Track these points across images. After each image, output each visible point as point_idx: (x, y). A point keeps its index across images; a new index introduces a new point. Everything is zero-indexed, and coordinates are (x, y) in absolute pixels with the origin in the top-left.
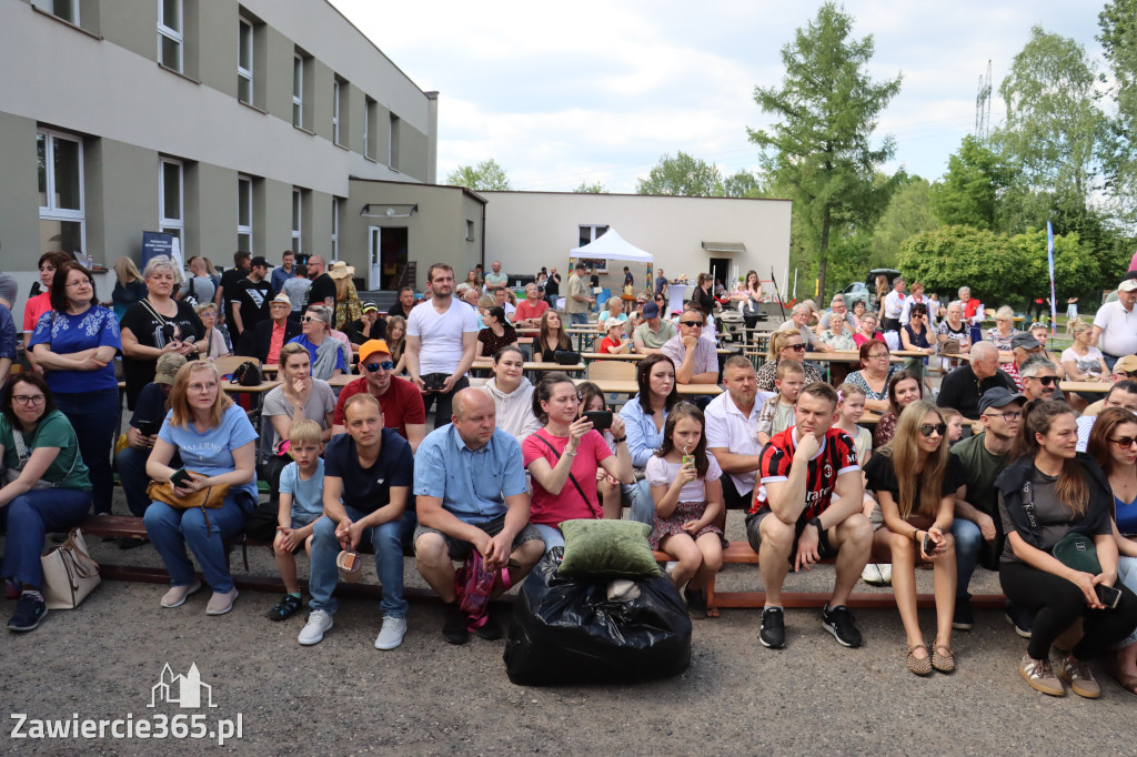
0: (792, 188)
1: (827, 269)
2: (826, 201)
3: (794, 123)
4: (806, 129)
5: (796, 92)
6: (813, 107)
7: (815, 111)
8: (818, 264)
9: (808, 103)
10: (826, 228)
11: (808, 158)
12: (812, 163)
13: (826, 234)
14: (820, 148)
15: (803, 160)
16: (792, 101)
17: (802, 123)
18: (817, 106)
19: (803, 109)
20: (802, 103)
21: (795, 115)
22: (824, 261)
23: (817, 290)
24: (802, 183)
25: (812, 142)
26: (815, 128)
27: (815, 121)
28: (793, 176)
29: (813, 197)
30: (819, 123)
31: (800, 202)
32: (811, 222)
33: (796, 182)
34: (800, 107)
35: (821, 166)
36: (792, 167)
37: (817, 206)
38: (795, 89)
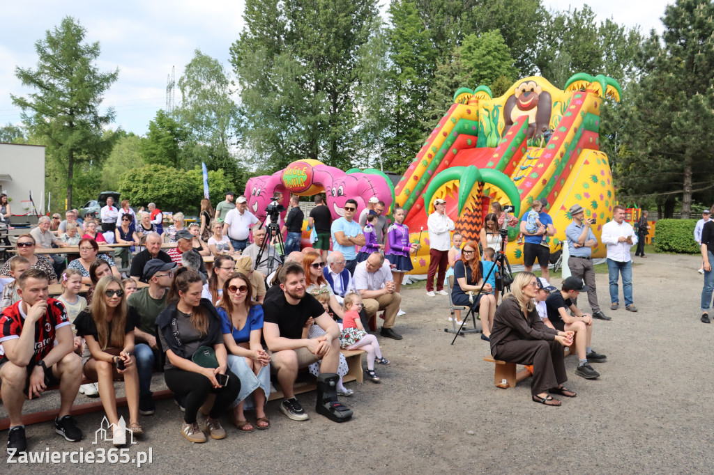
0: (45, 138)
1: (73, 192)
2: (70, 147)
3: (46, 94)
4: (55, 99)
5: (47, 73)
6: (60, 85)
7: (61, 88)
8: (66, 189)
9: (56, 82)
10: (71, 165)
11: (57, 118)
12: (60, 121)
13: (71, 169)
14: (65, 112)
15: (54, 119)
16: (44, 79)
17: (51, 95)
18: (62, 84)
19: (53, 85)
20: (51, 81)
21: (47, 89)
22: (70, 187)
23: (66, 206)
24: (53, 134)
25: (59, 108)
26: (61, 99)
27: (61, 94)
28: (47, 129)
29: (61, 145)
30: (64, 95)
31: (52, 147)
32: (60, 161)
33: (49, 134)
34: (50, 84)
35: (66, 124)
36: (46, 124)
37: (64, 151)
38: (46, 71)
